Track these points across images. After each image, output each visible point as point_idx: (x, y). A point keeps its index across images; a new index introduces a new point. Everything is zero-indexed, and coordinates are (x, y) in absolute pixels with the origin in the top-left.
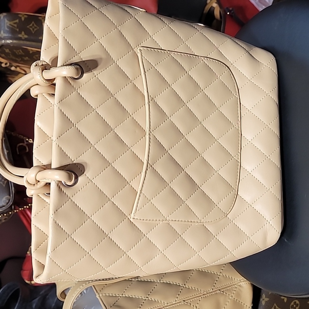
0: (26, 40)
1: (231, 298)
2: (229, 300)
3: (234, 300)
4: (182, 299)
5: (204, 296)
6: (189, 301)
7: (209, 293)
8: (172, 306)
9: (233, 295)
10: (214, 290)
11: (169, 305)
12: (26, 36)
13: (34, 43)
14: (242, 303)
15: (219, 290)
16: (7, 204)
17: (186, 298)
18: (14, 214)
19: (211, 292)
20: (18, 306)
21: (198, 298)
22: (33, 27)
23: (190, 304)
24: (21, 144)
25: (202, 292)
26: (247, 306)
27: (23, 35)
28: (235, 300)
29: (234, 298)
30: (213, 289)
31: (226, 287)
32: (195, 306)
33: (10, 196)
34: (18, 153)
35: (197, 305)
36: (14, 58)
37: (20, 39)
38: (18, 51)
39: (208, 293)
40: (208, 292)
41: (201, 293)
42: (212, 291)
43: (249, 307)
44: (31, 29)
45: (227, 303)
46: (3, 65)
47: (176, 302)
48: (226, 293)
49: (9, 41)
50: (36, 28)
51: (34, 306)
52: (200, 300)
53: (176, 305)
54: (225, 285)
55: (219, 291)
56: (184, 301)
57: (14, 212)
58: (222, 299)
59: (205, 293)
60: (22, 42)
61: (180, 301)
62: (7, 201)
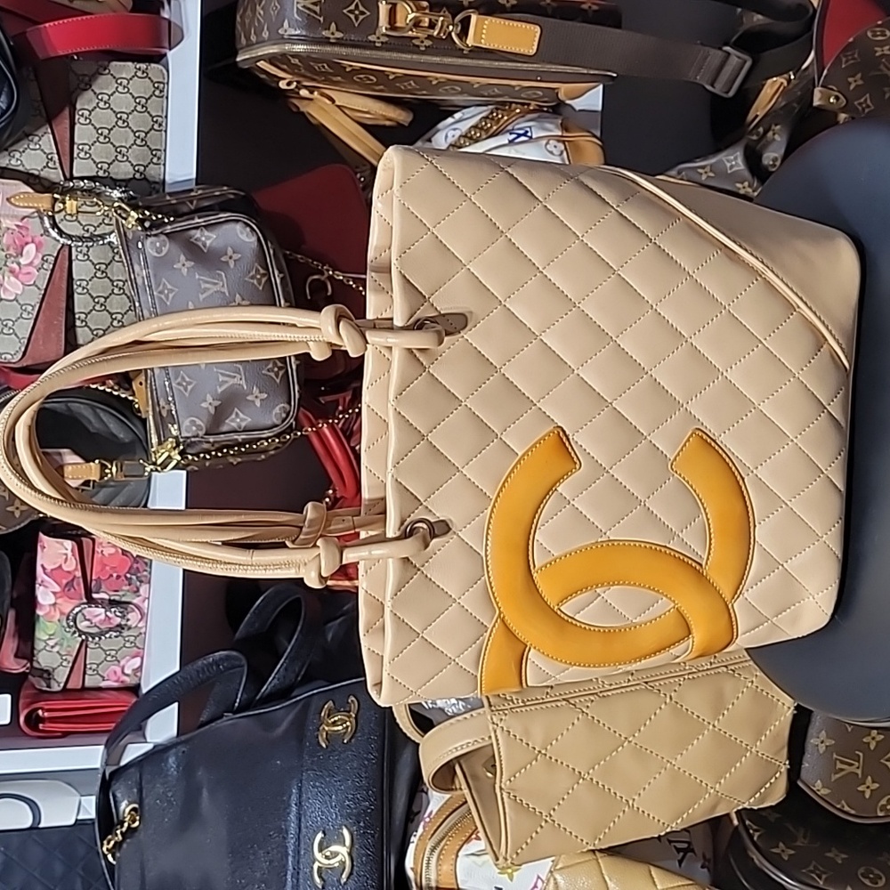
0: (339, 43)
1: (750, 685)
2: (745, 690)
3: (757, 691)
4: (643, 678)
5: (690, 677)
6: (657, 684)
7: (703, 671)
8: (619, 691)
9: (754, 679)
10: (714, 666)
11: (613, 687)
12: (339, 35)
13: (356, 51)
14: (773, 697)
15: (726, 666)
16: (283, 421)
17: (652, 676)
18: (294, 439)
19: (708, 669)
20: (296, 640)
21: (677, 680)
22: (357, 12)
23: (659, 690)
24: (316, 277)
25: (687, 668)
26: (784, 704)
27: (333, 33)
28: (759, 690)
29: (757, 687)
30: (711, 664)
31: (742, 662)
32: (668, 696)
33: (289, 403)
34: (309, 298)
35: (672, 694)
36: (309, 75)
37: (326, 41)
38: (320, 65)
39: (699, 671)
40: (701, 669)
41: (685, 670)
42: (709, 667)
43: (789, 708)
44: (352, 16)
45: (740, 695)
46: (282, 85)
47: (630, 684)
48: (739, 674)
49: (299, 48)
50: (362, 13)
51: (330, 636)
52: (680, 685)
53: (628, 689)
54: (740, 657)
55: (725, 669)
56: (646, 683)
57: (296, 434)
58: (728, 685)
59: (694, 670)
60: (329, 49)
61: (638, 682)
62: (284, 415)
